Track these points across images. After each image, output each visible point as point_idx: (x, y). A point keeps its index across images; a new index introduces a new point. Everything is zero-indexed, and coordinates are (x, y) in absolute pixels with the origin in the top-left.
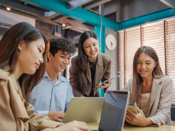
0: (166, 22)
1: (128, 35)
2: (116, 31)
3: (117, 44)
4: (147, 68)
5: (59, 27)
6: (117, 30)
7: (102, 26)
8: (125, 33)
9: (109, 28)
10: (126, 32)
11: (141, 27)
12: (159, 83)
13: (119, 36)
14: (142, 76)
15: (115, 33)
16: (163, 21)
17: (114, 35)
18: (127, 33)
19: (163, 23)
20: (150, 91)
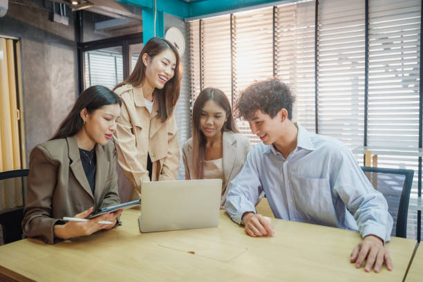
0: (276, 10)
1: (206, 30)
2: (184, 20)
3: (186, 46)
4: (214, 124)
5: (63, 5)
6: (186, 17)
7: (157, 10)
8: (200, 24)
9: (169, 15)
10: (204, 24)
11: (231, 15)
12: (231, 143)
13: (190, 30)
14: (207, 134)
15: (182, 24)
16: (272, 7)
17: (180, 28)
18: (206, 26)
19: (272, 11)
20: (221, 156)
